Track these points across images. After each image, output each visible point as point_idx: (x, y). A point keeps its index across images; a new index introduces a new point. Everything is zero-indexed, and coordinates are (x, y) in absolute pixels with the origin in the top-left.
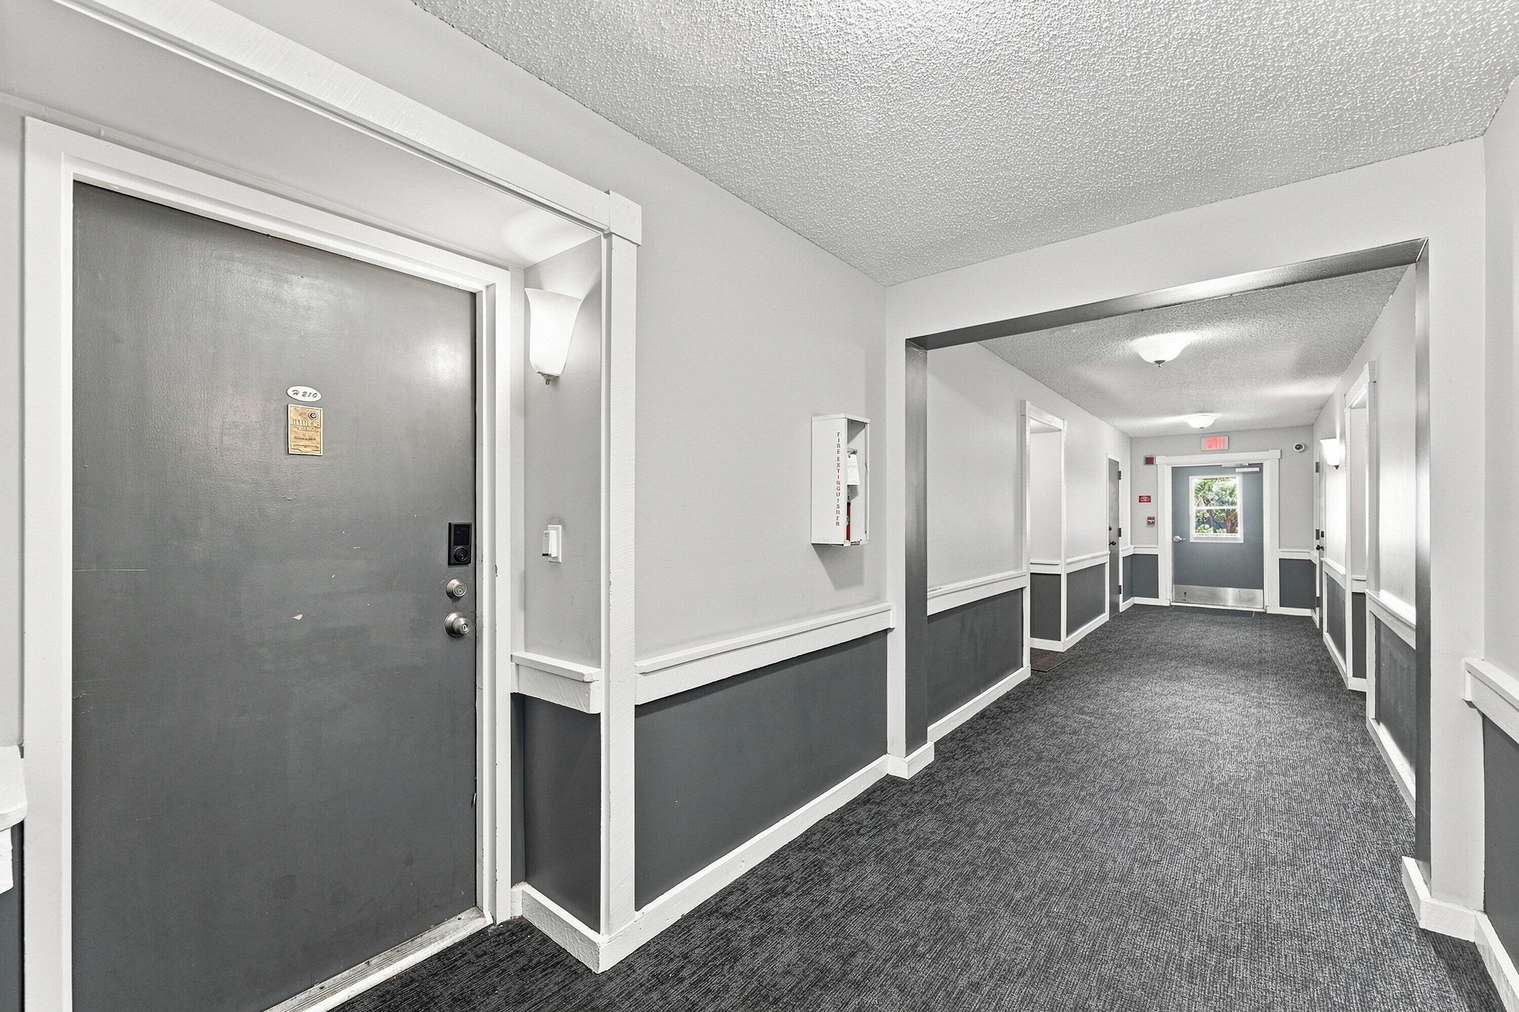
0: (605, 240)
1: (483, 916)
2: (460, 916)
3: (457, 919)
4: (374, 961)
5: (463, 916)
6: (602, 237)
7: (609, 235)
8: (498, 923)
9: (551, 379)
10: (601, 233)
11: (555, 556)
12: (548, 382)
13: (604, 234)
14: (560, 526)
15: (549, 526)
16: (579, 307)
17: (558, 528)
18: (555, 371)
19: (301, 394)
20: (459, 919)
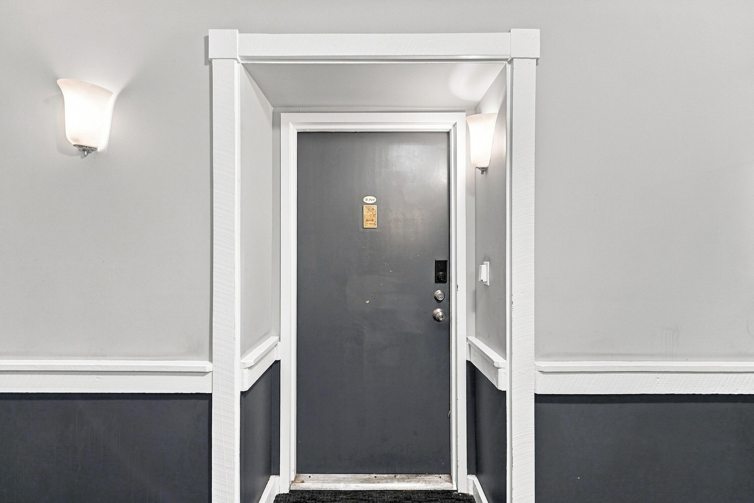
0: (510, 65)
1: (451, 482)
2: (440, 475)
3: (439, 476)
4: (398, 476)
5: (443, 476)
6: (507, 64)
7: (511, 62)
8: (459, 492)
9: (484, 170)
10: (506, 62)
11: (486, 281)
12: (483, 172)
13: (508, 62)
14: (488, 262)
15: (484, 262)
16: (496, 118)
17: (487, 263)
18: (485, 165)
19: (368, 200)
20: (440, 477)
